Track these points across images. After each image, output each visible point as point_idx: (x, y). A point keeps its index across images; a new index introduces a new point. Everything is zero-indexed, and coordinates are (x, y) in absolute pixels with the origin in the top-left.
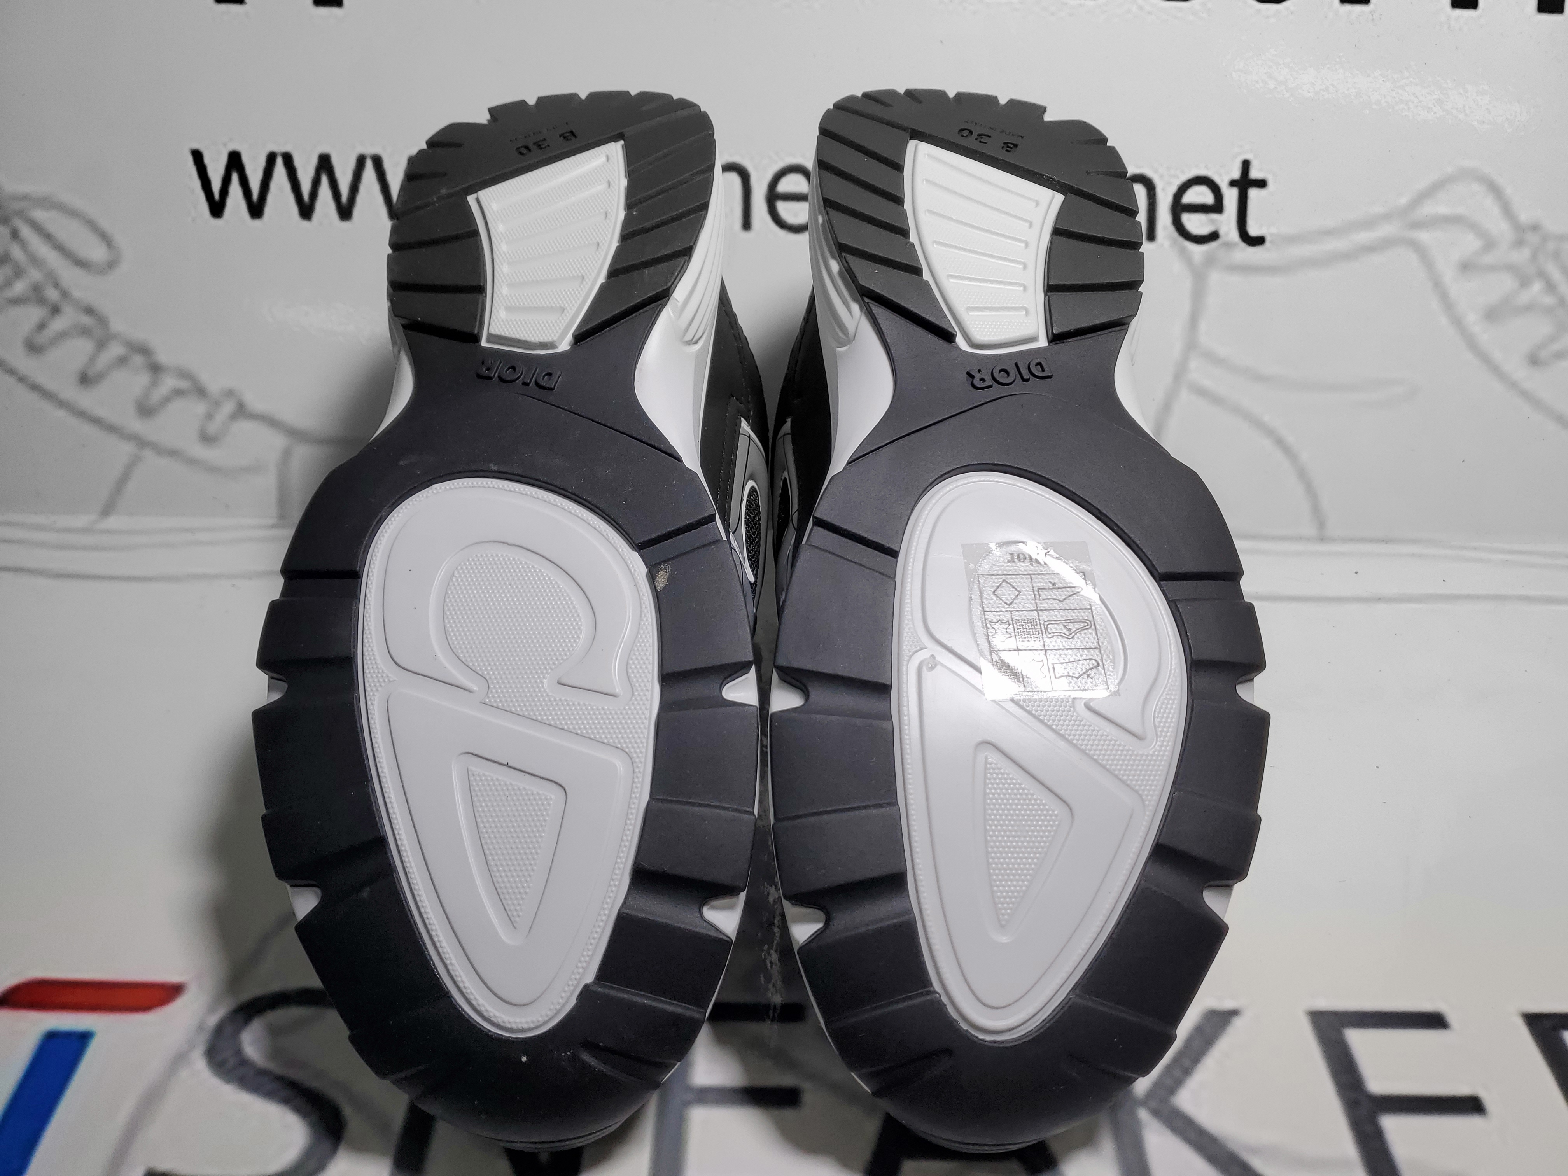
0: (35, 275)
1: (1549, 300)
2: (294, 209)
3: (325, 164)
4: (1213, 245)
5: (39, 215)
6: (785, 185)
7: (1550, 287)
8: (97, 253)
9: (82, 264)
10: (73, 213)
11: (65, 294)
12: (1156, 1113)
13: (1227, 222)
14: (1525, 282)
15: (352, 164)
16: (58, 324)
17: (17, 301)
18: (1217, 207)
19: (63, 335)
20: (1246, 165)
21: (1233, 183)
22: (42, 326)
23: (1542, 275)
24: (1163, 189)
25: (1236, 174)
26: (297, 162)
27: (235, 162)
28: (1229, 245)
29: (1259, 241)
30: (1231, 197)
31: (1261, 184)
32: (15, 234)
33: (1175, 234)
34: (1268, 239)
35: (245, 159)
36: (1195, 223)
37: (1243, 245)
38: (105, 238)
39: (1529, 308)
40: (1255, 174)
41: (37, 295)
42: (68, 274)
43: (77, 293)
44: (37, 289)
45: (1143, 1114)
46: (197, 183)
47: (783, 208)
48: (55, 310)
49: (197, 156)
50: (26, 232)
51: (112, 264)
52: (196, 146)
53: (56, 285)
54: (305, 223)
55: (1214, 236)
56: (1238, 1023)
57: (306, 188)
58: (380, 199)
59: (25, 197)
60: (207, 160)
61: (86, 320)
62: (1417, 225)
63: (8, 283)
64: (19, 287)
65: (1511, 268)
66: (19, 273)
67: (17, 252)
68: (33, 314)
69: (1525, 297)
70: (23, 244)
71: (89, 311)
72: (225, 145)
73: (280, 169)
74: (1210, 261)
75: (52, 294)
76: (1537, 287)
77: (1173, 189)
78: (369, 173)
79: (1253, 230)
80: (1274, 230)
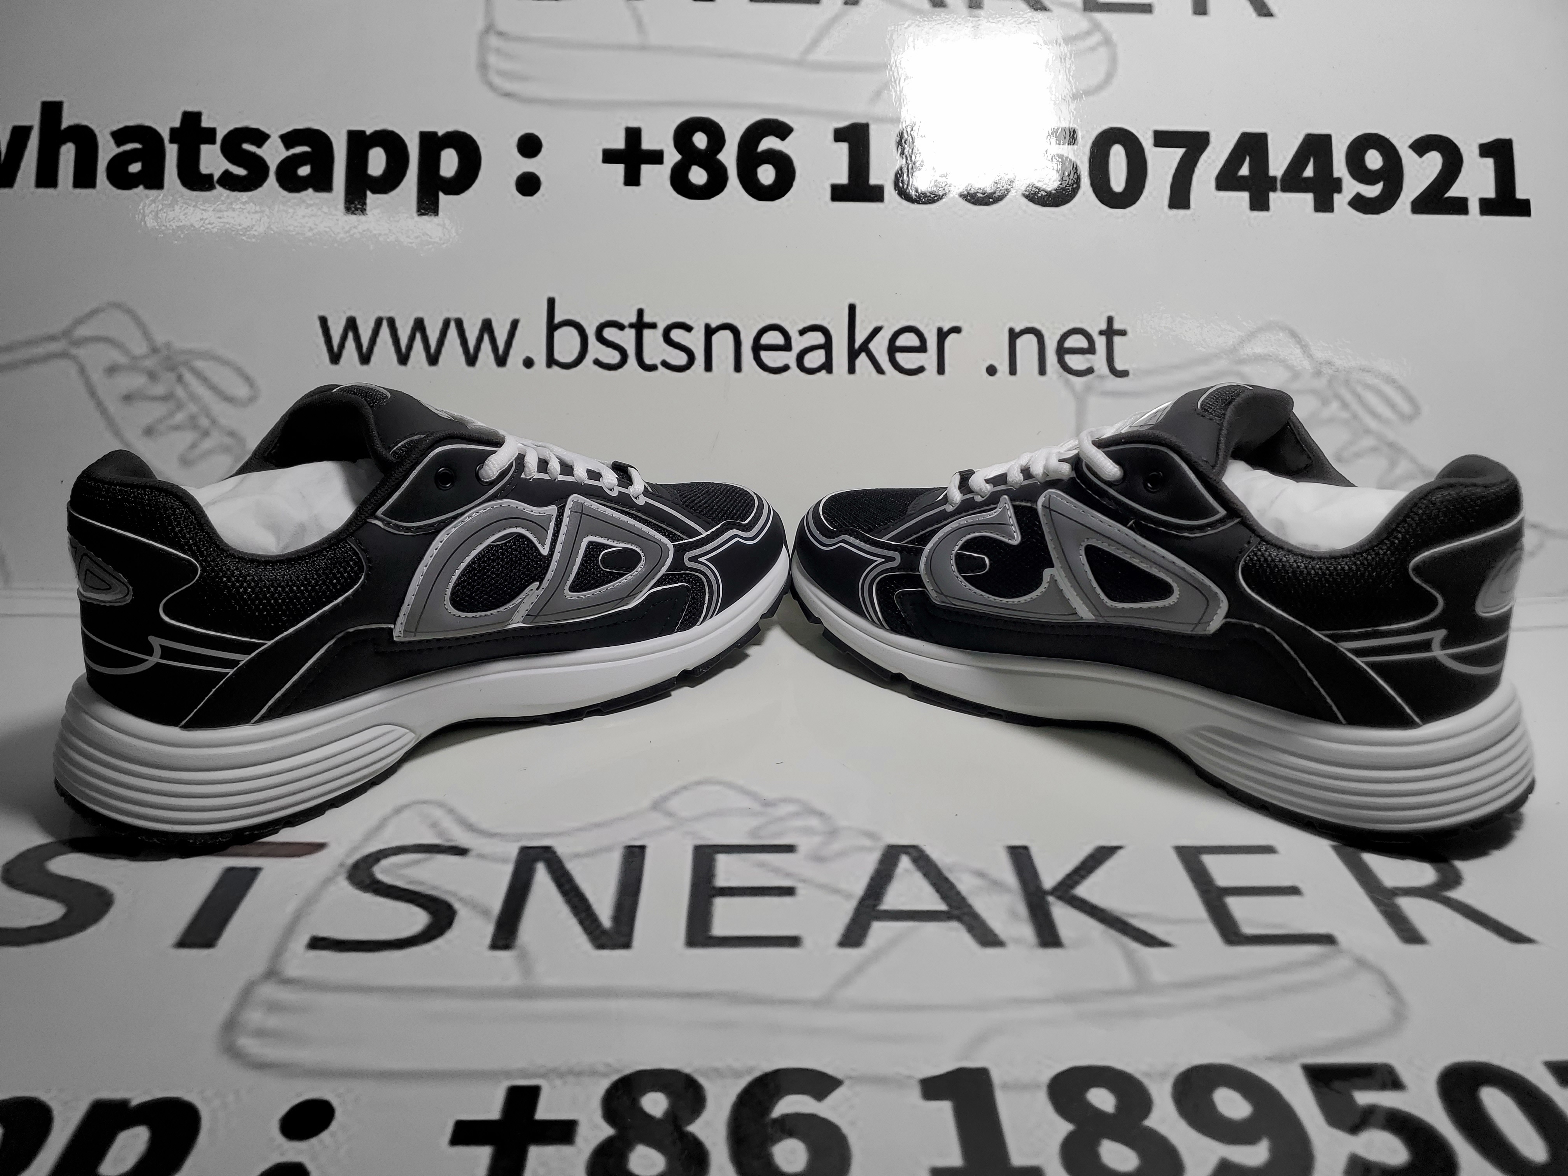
0: (193, 408)
1: (1345, 415)
2: (394, 357)
3: (419, 325)
4: (1090, 377)
5: (200, 364)
6: (766, 339)
7: (1345, 405)
8: (241, 391)
9: (228, 399)
10: (226, 363)
11: (214, 422)
12: (1060, 898)
13: (1099, 360)
14: (1325, 402)
15: (440, 325)
16: (207, 444)
17: (176, 428)
18: (1091, 350)
19: (210, 452)
20: (1110, 320)
21: (1101, 333)
22: (194, 446)
23: (1338, 397)
24: (1050, 338)
25: (1104, 326)
26: (398, 324)
27: (351, 324)
28: (1101, 377)
29: (1124, 374)
30: (1100, 343)
31: (1123, 333)
32: (180, 379)
33: (1061, 370)
34: (1131, 372)
35: (359, 322)
36: (1074, 361)
37: (1112, 376)
38: (249, 380)
39: (1331, 420)
40: (1117, 326)
41: (192, 423)
42: (218, 407)
43: (223, 421)
44: (193, 418)
45: (1051, 899)
46: (321, 340)
47: (765, 355)
48: (206, 434)
49: (323, 321)
50: (188, 377)
51: (252, 399)
52: (322, 314)
53: (208, 415)
54: (402, 368)
55: (1090, 371)
56: (1120, 853)
57: (404, 342)
58: (460, 350)
59: (190, 352)
60: (330, 323)
61: (228, 440)
62: (1242, 362)
63: (171, 414)
64: (180, 417)
65: (1314, 392)
66: (180, 406)
67: (180, 392)
68: (188, 437)
69: (1326, 413)
70: (186, 386)
71: (232, 434)
72: (345, 312)
73: (385, 330)
74: (1088, 389)
75: (204, 422)
76: (1335, 405)
77: (1058, 337)
78: (453, 331)
79: (1119, 366)
80: (1134, 366)
